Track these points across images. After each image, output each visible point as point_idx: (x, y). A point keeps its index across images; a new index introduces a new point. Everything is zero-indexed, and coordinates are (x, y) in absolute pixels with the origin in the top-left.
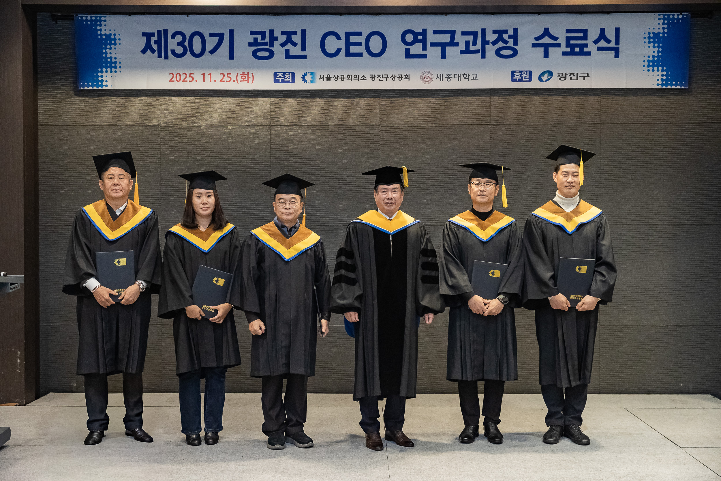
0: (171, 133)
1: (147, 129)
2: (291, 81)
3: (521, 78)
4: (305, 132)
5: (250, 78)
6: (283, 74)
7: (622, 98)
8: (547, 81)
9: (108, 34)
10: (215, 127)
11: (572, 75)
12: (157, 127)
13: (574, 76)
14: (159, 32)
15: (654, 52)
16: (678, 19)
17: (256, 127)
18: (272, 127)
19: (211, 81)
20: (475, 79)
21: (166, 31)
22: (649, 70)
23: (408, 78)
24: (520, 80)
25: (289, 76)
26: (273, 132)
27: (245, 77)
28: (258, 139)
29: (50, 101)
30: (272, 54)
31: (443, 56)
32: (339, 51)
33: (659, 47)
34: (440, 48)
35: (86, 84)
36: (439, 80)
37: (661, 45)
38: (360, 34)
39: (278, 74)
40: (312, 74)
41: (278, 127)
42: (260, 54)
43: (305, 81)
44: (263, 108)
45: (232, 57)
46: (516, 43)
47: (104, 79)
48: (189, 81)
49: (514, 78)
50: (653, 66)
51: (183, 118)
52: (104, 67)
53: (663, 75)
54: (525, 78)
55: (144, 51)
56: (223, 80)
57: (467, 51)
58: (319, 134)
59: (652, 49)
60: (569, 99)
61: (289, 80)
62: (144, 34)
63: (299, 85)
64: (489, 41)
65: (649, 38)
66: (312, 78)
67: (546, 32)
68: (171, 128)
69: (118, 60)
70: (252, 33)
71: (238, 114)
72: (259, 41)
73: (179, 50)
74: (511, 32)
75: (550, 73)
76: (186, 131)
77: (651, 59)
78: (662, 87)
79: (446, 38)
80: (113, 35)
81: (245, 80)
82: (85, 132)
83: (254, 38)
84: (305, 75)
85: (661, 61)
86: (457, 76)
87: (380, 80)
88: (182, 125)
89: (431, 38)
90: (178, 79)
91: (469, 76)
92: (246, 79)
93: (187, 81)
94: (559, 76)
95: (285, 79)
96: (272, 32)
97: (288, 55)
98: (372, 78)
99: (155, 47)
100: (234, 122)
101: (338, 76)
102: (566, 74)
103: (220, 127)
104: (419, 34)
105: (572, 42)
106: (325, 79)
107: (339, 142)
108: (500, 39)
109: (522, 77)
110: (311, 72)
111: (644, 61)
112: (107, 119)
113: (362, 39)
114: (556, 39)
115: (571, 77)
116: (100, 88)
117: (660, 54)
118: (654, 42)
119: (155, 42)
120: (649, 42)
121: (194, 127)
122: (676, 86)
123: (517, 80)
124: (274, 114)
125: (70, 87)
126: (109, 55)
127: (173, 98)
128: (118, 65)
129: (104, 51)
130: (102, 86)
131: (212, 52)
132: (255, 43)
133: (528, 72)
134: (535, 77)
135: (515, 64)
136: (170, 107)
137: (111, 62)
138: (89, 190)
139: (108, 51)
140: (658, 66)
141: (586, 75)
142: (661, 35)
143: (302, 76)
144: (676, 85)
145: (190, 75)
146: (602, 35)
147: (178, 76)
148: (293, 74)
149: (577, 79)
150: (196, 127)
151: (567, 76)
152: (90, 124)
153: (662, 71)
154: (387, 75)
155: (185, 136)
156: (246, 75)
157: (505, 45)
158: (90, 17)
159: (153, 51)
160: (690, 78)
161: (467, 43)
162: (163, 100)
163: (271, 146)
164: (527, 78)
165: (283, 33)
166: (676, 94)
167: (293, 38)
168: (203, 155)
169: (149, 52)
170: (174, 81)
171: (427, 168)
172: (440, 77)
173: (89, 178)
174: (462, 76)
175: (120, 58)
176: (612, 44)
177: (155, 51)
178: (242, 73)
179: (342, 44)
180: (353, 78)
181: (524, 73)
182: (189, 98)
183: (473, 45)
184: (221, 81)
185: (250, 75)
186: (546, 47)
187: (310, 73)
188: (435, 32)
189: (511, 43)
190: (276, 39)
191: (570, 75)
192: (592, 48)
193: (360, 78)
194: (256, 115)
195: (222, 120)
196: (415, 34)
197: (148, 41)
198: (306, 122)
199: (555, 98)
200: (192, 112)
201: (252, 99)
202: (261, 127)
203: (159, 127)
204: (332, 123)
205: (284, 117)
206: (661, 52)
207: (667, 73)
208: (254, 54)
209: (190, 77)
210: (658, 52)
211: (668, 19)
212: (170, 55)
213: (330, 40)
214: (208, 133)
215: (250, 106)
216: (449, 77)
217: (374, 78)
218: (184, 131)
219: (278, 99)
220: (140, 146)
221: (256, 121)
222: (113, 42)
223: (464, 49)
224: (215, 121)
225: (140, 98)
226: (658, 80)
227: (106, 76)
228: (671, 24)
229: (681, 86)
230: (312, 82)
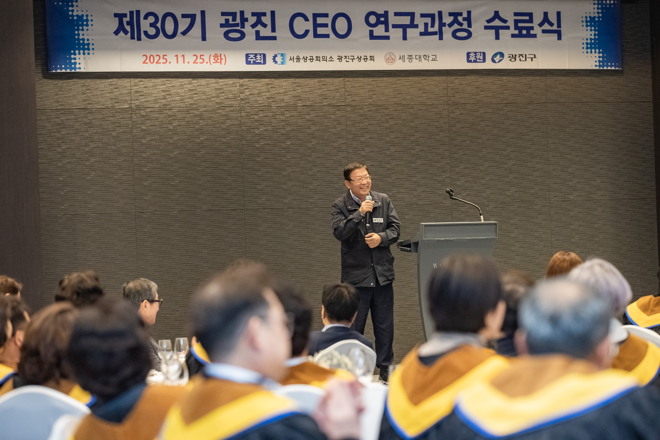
0: (143, 116)
1: (118, 112)
2: (262, 63)
3: (475, 59)
4: (275, 114)
5: (222, 59)
6: (254, 55)
7: (564, 78)
8: (499, 62)
9: (80, 15)
10: (186, 109)
12: (128, 110)
13: (523, 57)
14: (131, 13)
15: (591, 35)
16: (610, 4)
17: (227, 109)
18: (243, 109)
19: (184, 63)
20: (435, 60)
21: (138, 12)
22: (587, 52)
23: (373, 59)
24: (475, 61)
25: (261, 58)
27: (218, 58)
28: (228, 121)
30: (243, 35)
31: (405, 38)
32: (307, 32)
33: (595, 30)
34: (401, 30)
35: (58, 66)
36: (401, 61)
37: (597, 28)
38: (326, 15)
39: (249, 55)
40: (282, 55)
41: (248, 109)
42: (231, 35)
43: (275, 62)
44: (232, 89)
45: (204, 38)
46: (470, 25)
47: (77, 61)
48: (163, 63)
49: (470, 59)
50: (591, 48)
51: (154, 100)
52: (77, 49)
53: (599, 57)
54: (479, 59)
55: (116, 33)
56: (196, 62)
57: (425, 33)
58: (288, 115)
59: (589, 32)
62: (116, 15)
63: (270, 67)
65: (587, 22)
66: (282, 59)
67: (497, 15)
68: (143, 111)
69: (91, 42)
70: (223, 14)
71: (208, 96)
72: (231, 22)
73: (152, 31)
74: (465, 15)
75: (502, 55)
76: (158, 114)
77: (589, 41)
78: (600, 68)
79: (406, 20)
80: (85, 16)
81: (218, 61)
82: (54, 116)
83: (226, 19)
84: (275, 56)
85: (598, 44)
86: (417, 57)
87: (347, 61)
88: (153, 108)
89: (393, 20)
90: (152, 61)
91: (429, 57)
92: (219, 61)
93: (160, 63)
94: (510, 57)
95: (256, 60)
96: (242, 13)
97: (258, 37)
98: (339, 59)
99: (128, 28)
100: (205, 104)
101: (307, 57)
102: (515, 55)
103: (190, 109)
104: (381, 16)
105: (520, 25)
106: (295, 60)
107: (308, 123)
108: (456, 21)
109: (477, 58)
111: (583, 44)
112: (77, 102)
113: (328, 21)
114: (505, 21)
115: (520, 58)
116: (73, 71)
117: (597, 37)
118: (591, 26)
119: (128, 23)
120: (587, 26)
121: (166, 109)
122: (611, 67)
123: (473, 61)
124: (244, 95)
125: (40, 70)
126: (81, 37)
127: (143, 80)
128: (91, 47)
129: (76, 32)
130: (75, 68)
131: (184, 33)
132: (226, 24)
133: (482, 53)
134: (489, 58)
135: (470, 45)
136: (141, 89)
137: (84, 44)
139: (81, 32)
140: (595, 48)
141: (533, 56)
142: (597, 19)
143: (273, 58)
145: (163, 57)
146: (546, 19)
147: (152, 57)
148: (264, 55)
149: (526, 60)
150: (168, 109)
151: (517, 57)
152: (60, 108)
153: (599, 53)
154: (353, 56)
155: (157, 118)
156: (219, 56)
157: (460, 27)
159: (126, 32)
160: (622, 59)
161: (426, 25)
162: (133, 82)
163: (242, 128)
164: (481, 59)
165: (253, 14)
166: (611, 75)
167: (264, 19)
168: (176, 138)
169: (122, 34)
170: (147, 63)
171: (391, 147)
172: (402, 58)
173: (60, 165)
174: (422, 57)
175: (93, 40)
176: (555, 27)
177: (128, 32)
178: (215, 54)
179: (309, 25)
180: (321, 59)
181: (478, 54)
182: (160, 80)
183: (431, 27)
184: (194, 62)
185: (223, 57)
186: (497, 29)
187: (280, 55)
188: (396, 14)
189: (465, 26)
190: (247, 20)
191: (519, 57)
192: (537, 30)
193: (328, 60)
194: (226, 97)
195: (193, 102)
196: (378, 16)
197: (121, 23)
198: (275, 103)
199: (505, 78)
200: (164, 94)
201: (222, 80)
202: (232, 108)
203: (130, 110)
204: (300, 104)
205: (253, 99)
206: (597, 35)
207: (603, 55)
208: (226, 35)
209: (163, 58)
210: (595, 35)
211: (602, 4)
212: (143, 36)
213: (299, 21)
214: (180, 116)
215: (220, 87)
216: (410, 58)
217: (341, 59)
218: (156, 114)
219: (247, 80)
220: (111, 130)
221: (227, 103)
222: (85, 23)
223: (423, 31)
224: (187, 103)
225: (110, 80)
226: (596, 62)
227: (79, 59)
228: (604, 8)
229: (615, 68)
230: (282, 63)
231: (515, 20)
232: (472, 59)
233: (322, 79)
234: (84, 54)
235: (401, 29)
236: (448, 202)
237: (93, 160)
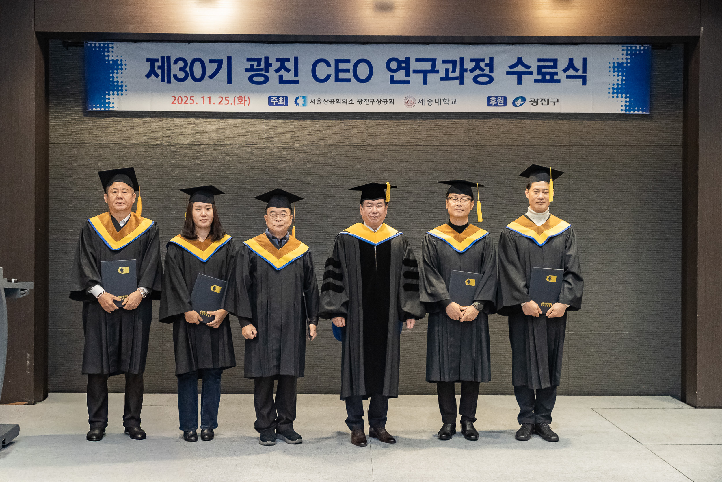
0: (173, 152)
1: (151, 148)
2: (284, 104)
3: (496, 103)
4: (297, 151)
6: (277, 97)
7: (589, 123)
8: (520, 106)
9: (115, 59)
10: (213, 146)
11: (543, 101)
12: (160, 146)
13: (545, 101)
14: (163, 58)
16: (640, 50)
17: (252, 147)
18: (267, 147)
19: (210, 103)
20: (454, 104)
21: (169, 58)
22: (613, 97)
23: (392, 102)
24: (496, 105)
26: (267, 151)
27: (242, 100)
28: (253, 157)
29: (61, 121)
30: (267, 79)
31: (425, 82)
32: (329, 77)
33: (622, 75)
35: (94, 105)
36: (420, 104)
37: (624, 74)
38: (348, 61)
39: (272, 97)
40: (304, 97)
41: (272, 147)
42: (256, 79)
43: (297, 104)
44: (258, 129)
45: (229, 82)
46: (491, 71)
47: (111, 101)
48: (190, 104)
49: (490, 103)
50: (617, 93)
51: (185, 138)
52: (111, 90)
53: (626, 102)
54: (500, 103)
55: (148, 76)
56: (221, 103)
57: (446, 78)
58: (310, 153)
59: (616, 78)
60: (540, 122)
61: (283, 103)
62: (148, 60)
63: (291, 108)
64: (467, 69)
65: (614, 67)
66: (304, 101)
67: (520, 61)
68: (173, 147)
69: (124, 84)
70: (249, 60)
71: (235, 135)
72: (255, 67)
73: (181, 75)
74: (487, 61)
75: (523, 99)
76: (187, 150)
77: (615, 86)
78: (626, 112)
79: (427, 66)
80: (119, 61)
81: (242, 103)
82: (92, 150)
83: (251, 65)
84: (297, 99)
85: (625, 89)
86: (437, 101)
87: (366, 104)
88: (183, 144)
89: (414, 65)
90: (180, 102)
91: (448, 101)
92: (243, 102)
93: (188, 104)
94: (531, 101)
95: (279, 102)
96: (267, 59)
97: (281, 81)
98: (359, 102)
99: (159, 72)
100: (231, 141)
101: (327, 100)
103: (218, 146)
104: (403, 62)
105: (543, 70)
106: (316, 102)
107: (329, 161)
108: (477, 67)
109: (498, 102)
110: (303, 96)
111: (609, 89)
112: (113, 138)
113: (350, 66)
114: (528, 67)
115: (542, 102)
116: (107, 110)
117: (624, 82)
118: (618, 71)
119: (159, 67)
120: (614, 71)
121: (194, 146)
123: (493, 105)
124: (268, 134)
125: (80, 109)
126: (115, 80)
127: (174, 119)
128: (124, 88)
129: (111, 75)
130: (109, 107)
131: (211, 77)
132: (251, 69)
133: (503, 98)
134: (509, 102)
135: (492, 90)
136: (172, 128)
137: (118, 86)
138: (96, 204)
139: (115, 75)
140: (622, 93)
141: (556, 101)
142: (625, 65)
143: (295, 100)
144: (638, 110)
146: (571, 65)
147: (180, 98)
148: (287, 98)
149: (548, 104)
150: (196, 146)
151: (539, 101)
152: (98, 143)
153: (626, 97)
154: (373, 99)
155: (186, 154)
156: (243, 98)
157: (481, 73)
158: (99, 44)
159: (157, 76)
160: (651, 104)
161: (447, 70)
162: (165, 121)
163: (266, 164)
164: (502, 103)
165: (277, 60)
166: (638, 119)
167: (287, 64)
168: (202, 172)
169: (153, 77)
170: (176, 103)
171: (410, 185)
172: (421, 102)
173: (96, 193)
174: (442, 101)
175: (126, 82)
176: (580, 73)
177: (159, 76)
178: (239, 96)
179: (331, 71)
180: (342, 102)
181: (499, 98)
182: (190, 120)
183: (452, 73)
184: (220, 104)
185: (247, 99)
186: (520, 75)
187: (302, 97)
188: (418, 60)
189: (487, 71)
190: (271, 65)
191: (541, 101)
192: (561, 76)
193: (348, 102)
194: (251, 135)
195: (220, 140)
196: (399, 62)
197: (152, 67)
198: (298, 142)
200: (193, 132)
201: (249, 120)
202: (256, 146)
204: (322, 143)
205: (278, 138)
206: (625, 80)
207: (630, 99)
208: (251, 79)
209: (191, 99)
210: (622, 80)
211: (631, 50)
212: (172, 79)
213: (321, 67)
214: (207, 152)
215: (246, 127)
216: (430, 102)
217: (361, 102)
218: (185, 150)
219: (272, 121)
220: (143, 163)
221: (252, 141)
222: (120, 67)
223: (444, 76)
224: (214, 141)
225: (144, 119)
226: (622, 106)
227: (113, 99)
228: (633, 54)
229: (643, 112)
230: (304, 105)
231: (538, 66)
232: (493, 102)
233: (345, 121)
234: (118, 95)
235: (422, 75)
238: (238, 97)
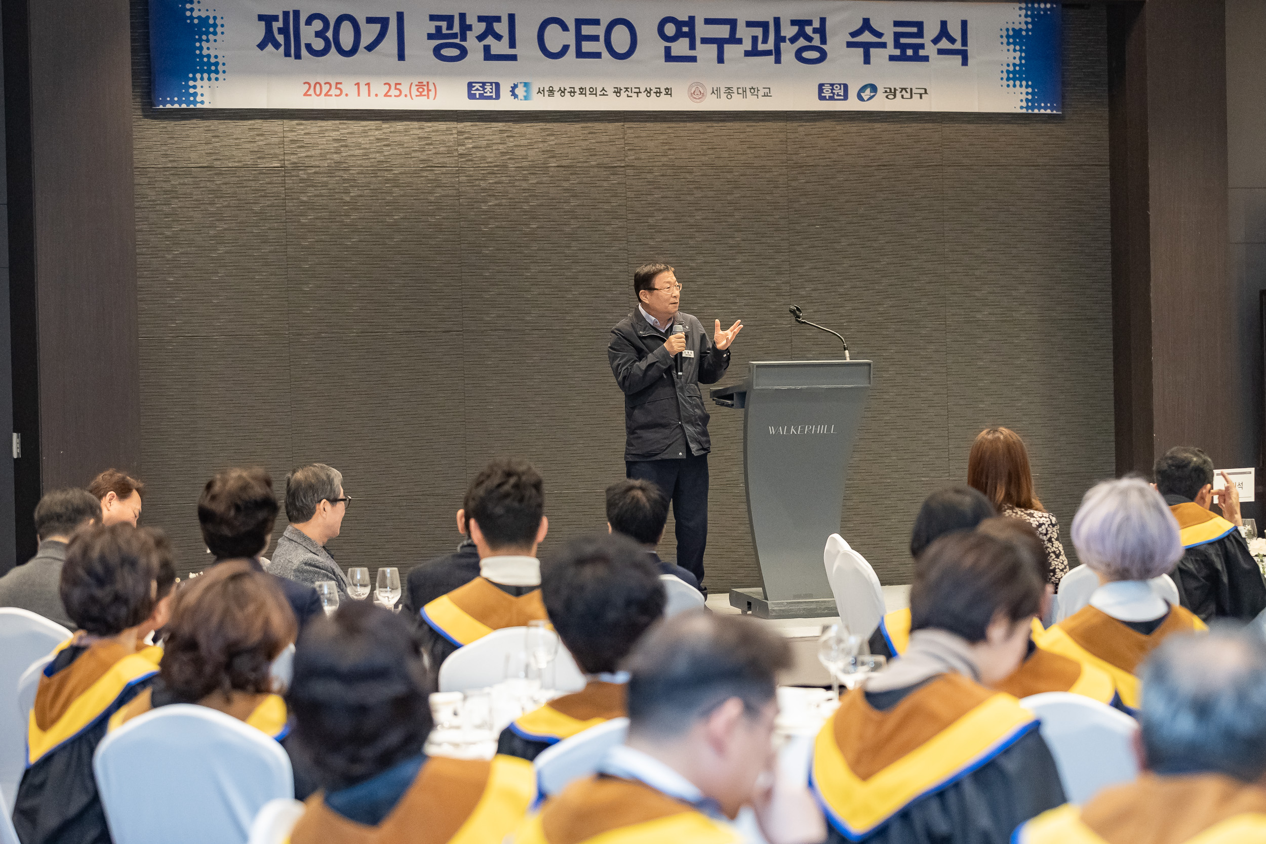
0: (302, 180)
1: (264, 173)
2: (494, 97)
3: (832, 95)
4: (512, 178)
5: (430, 90)
6: (481, 85)
7: (971, 128)
8: (868, 99)
9: (204, 16)
10: (372, 170)
11: (904, 92)
12: (279, 170)
13: (907, 92)
14: (286, 14)
15: (1015, 58)
16: (1045, 10)
17: (437, 171)
18: (461, 170)
19: (369, 95)
20: (767, 96)
21: (297, 13)
22: (1008, 86)
23: (669, 92)
24: (831, 98)
25: (492, 89)
27: (423, 89)
28: (439, 190)
30: (464, 52)
31: (721, 60)
32: (566, 48)
33: (1021, 51)
35: (168, 99)
36: (714, 96)
37: (1024, 48)
38: (596, 22)
39: (474, 85)
40: (526, 85)
42: (446, 52)
43: (515, 95)
44: (446, 139)
45: (401, 56)
46: (824, 40)
47: (199, 90)
48: (336, 96)
49: (823, 95)
50: (1014, 79)
51: (321, 155)
52: (198, 71)
53: (1027, 93)
54: (838, 95)
55: (262, 46)
56: (388, 94)
57: (753, 52)
58: (534, 182)
59: (1012, 54)
62: (261, 18)
63: (506, 103)
64: (785, 37)
65: (1008, 37)
66: (526, 91)
67: (866, 25)
68: (303, 172)
69: (220, 60)
70: (433, 18)
71: (407, 149)
72: (444, 31)
73: (319, 44)
74: (816, 24)
75: (874, 88)
76: (326, 177)
77: (1011, 68)
78: (1027, 110)
79: (723, 32)
80: (211, 18)
81: (423, 94)
82: (161, 179)
83: (436, 27)
84: (515, 87)
85: (1025, 72)
86: (740, 91)
87: (628, 96)
88: (319, 167)
89: (702, 30)
90: (318, 92)
91: (758, 90)
92: (425, 93)
93: (331, 95)
94: (886, 92)
95: (485, 92)
96: (463, 16)
97: (488, 55)
98: (617, 93)
99: (280, 39)
100: (401, 162)
101: (565, 89)
102: (895, 89)
103: (379, 170)
104: (684, 23)
105: (903, 41)
106: (546, 93)
107: (565, 195)
108: (801, 34)
109: (834, 94)
110: (525, 83)
111: (1002, 72)
112: (197, 157)
113: (600, 31)
114: (879, 35)
115: (902, 94)
116: (192, 106)
117: (1023, 62)
118: (1015, 43)
119: (280, 31)
120: (1008, 43)
121: (339, 170)
122: (1045, 111)
123: (827, 98)
124: (464, 148)
126: (205, 52)
127: (304, 122)
128: (220, 68)
129: (198, 44)
130: (195, 102)
131: (370, 48)
132: (438, 34)
133: (842, 86)
134: (853, 93)
135: (825, 73)
136: (299, 138)
137: (209, 64)
138: (170, 277)
139: (204, 45)
140: (1021, 80)
141: (923, 91)
142: (1024, 33)
143: (511, 89)
144: (1045, 108)
145: (336, 86)
146: (944, 32)
147: (318, 86)
148: (497, 85)
149: (911, 97)
150: (342, 170)
151: (898, 92)
152: (170, 165)
153: (1027, 86)
154: (639, 88)
155: (325, 184)
156: (424, 85)
157: (807, 44)
159: (277, 46)
160: (1063, 97)
161: (755, 39)
162: (288, 125)
163: (461, 201)
164: (840, 95)
165: (481, 19)
166: (1045, 122)
167: (497, 27)
168: (355, 216)
169: (270, 47)
170: (310, 95)
171: (697, 234)
172: (716, 92)
173: (169, 257)
174: (748, 90)
175: (223, 57)
176: (958, 45)
177: (280, 45)
178: (419, 83)
179: (569, 38)
180: (588, 92)
181: (837, 87)
182: (330, 123)
183: (762, 43)
184: (386, 95)
185: (431, 87)
186: (867, 47)
187: (523, 84)
188: (708, 21)
189: (816, 42)
190: (470, 28)
191: (901, 92)
192: (930, 50)
193: (599, 93)
194: (435, 151)
195: (382, 158)
196: (678, 24)
197: (269, 29)
198: (513, 161)
199: (877, 125)
200: (336, 145)
201: (429, 124)
202: (444, 170)
203: (282, 170)
204: (553, 163)
205: (479, 154)
206: (1024, 58)
207: (1033, 90)
208: (437, 51)
209: (336, 88)
210: (1021, 58)
211: (1033, 9)
212: (304, 52)
213: (552, 31)
214: (362, 180)
215: (426, 135)
216: (729, 92)
217: (620, 93)
218: (323, 177)
219: (470, 123)
220: (252, 201)
221: (437, 160)
222: (211, 30)
223: (749, 48)
224: (372, 160)
225: (250, 122)
226: (1022, 101)
227: (202, 87)
228: (1036, 16)
229: (1052, 111)
230: (526, 98)
231: (895, 33)
232: (827, 94)
233: (589, 125)
234: (209, 79)
235: (715, 46)
236: (784, 322)
237: (222, 249)
238: (417, 84)
